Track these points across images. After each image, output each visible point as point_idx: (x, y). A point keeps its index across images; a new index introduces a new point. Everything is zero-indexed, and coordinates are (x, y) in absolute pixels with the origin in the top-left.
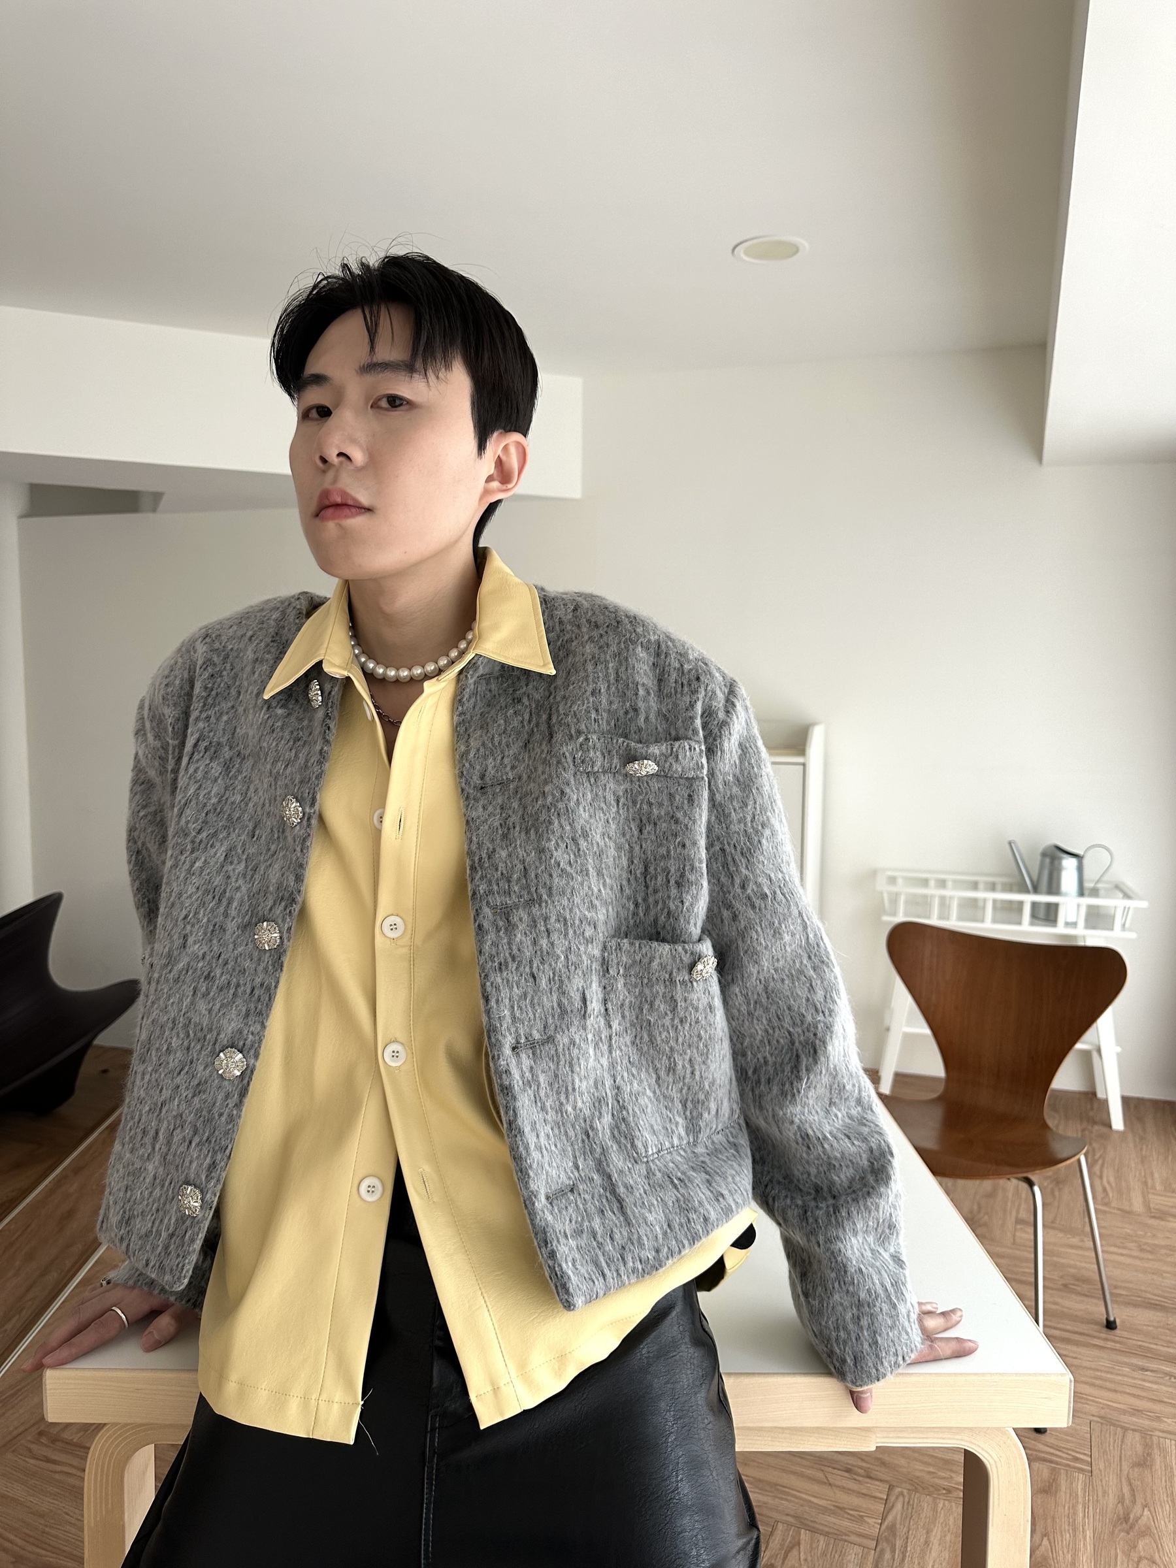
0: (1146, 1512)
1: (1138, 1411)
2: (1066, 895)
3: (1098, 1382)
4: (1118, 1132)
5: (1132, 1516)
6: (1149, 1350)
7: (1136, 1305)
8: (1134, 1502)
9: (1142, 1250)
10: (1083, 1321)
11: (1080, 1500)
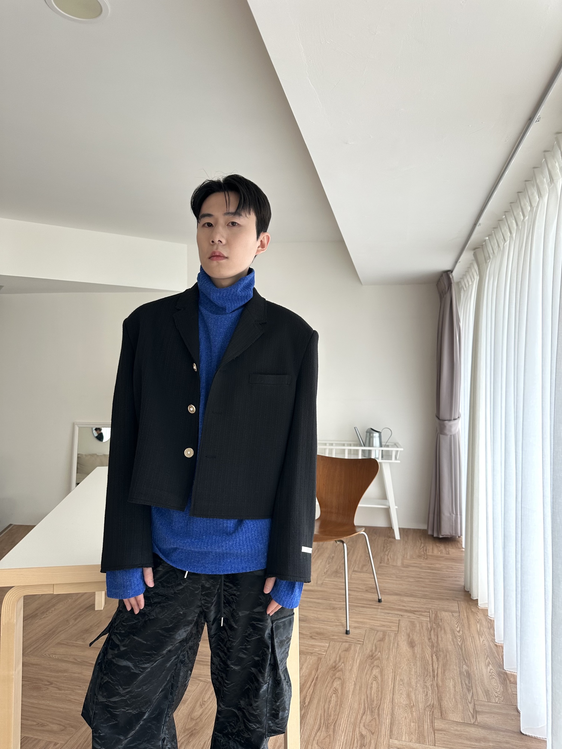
0: (379, 653)
1: (384, 625)
2: (376, 447)
3: (371, 618)
4: (398, 540)
5: (374, 655)
6: (392, 608)
7: (390, 595)
8: (376, 651)
9: (397, 578)
10: (370, 601)
11: (357, 652)
